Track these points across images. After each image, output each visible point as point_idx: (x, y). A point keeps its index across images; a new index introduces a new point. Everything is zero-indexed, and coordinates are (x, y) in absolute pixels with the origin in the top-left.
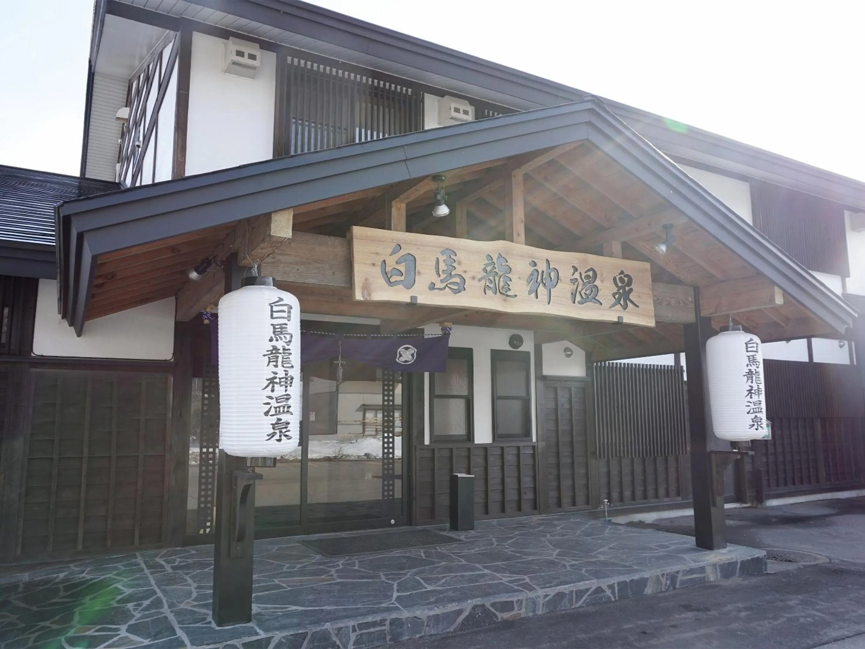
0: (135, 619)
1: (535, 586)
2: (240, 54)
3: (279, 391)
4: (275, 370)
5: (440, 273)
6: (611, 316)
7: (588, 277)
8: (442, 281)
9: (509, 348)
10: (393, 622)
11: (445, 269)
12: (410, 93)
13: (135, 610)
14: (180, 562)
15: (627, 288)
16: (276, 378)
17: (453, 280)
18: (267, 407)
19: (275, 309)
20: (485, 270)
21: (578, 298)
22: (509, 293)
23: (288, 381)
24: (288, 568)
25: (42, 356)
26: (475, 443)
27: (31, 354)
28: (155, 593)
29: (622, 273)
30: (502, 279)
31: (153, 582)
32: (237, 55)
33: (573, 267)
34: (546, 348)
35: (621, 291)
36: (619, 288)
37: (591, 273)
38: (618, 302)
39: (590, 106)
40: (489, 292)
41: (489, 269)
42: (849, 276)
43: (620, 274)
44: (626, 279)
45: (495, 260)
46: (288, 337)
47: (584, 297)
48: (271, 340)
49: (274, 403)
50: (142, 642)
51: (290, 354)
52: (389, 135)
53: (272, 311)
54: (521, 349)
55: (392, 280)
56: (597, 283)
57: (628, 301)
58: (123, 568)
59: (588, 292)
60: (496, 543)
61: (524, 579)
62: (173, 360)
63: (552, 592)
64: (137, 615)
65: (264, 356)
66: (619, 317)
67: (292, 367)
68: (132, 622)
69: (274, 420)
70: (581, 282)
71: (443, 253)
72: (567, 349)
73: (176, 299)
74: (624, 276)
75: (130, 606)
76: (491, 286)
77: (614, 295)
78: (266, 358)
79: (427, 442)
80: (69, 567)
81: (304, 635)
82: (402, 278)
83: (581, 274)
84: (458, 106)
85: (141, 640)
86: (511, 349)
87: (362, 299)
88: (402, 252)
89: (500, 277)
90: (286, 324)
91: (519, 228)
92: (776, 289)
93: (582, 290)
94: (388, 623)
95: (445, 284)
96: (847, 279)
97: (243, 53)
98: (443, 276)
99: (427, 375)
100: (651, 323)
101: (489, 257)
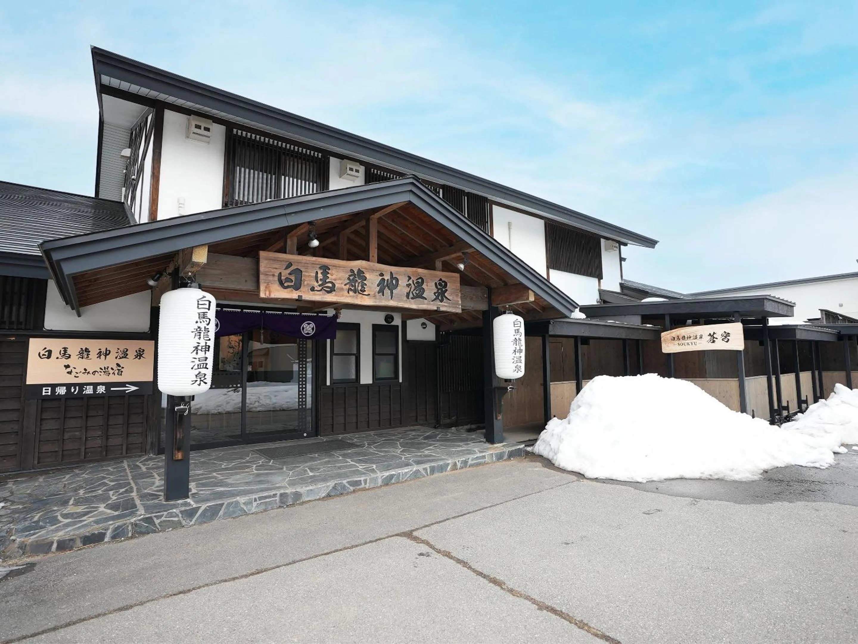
0: (112, 500)
1: (377, 471)
2: (198, 127)
3: (201, 354)
4: (199, 341)
5: (319, 281)
6: (433, 307)
7: (417, 283)
8: (319, 286)
9: (385, 323)
10: (281, 495)
11: (322, 278)
12: (320, 157)
13: (113, 495)
14: (153, 465)
15: (444, 289)
16: (198, 346)
17: (327, 285)
18: (193, 364)
19: (200, 303)
20: (349, 279)
21: (411, 295)
22: (365, 293)
23: (207, 348)
24: (225, 466)
25: (51, 330)
26: (361, 383)
27: (42, 329)
28: (129, 484)
29: (441, 280)
30: (360, 285)
31: (130, 478)
32: (196, 127)
33: (409, 276)
34: (409, 322)
35: (440, 291)
36: (438, 289)
37: (420, 280)
38: (437, 298)
39: (411, 180)
40: (351, 293)
41: (351, 278)
42: (602, 279)
43: (439, 281)
44: (443, 284)
45: (356, 272)
46: (208, 320)
47: (415, 295)
48: (197, 322)
49: (197, 362)
50: (113, 514)
51: (208, 331)
52: (274, 199)
53: (198, 304)
54: (393, 324)
55: (286, 285)
56: (424, 286)
57: (444, 298)
58: (112, 470)
59: (417, 292)
60: (367, 446)
61: (373, 467)
62: (149, 332)
63: (386, 474)
64: (114, 498)
65: (192, 332)
66: (437, 307)
67: (210, 340)
68: (110, 502)
69: (197, 372)
70: (413, 286)
71: (320, 268)
72: (423, 324)
73: (152, 291)
74: (442, 282)
75: (111, 493)
76: (353, 288)
77: (435, 293)
78: (194, 334)
79: (328, 383)
80: (73, 471)
81: (222, 505)
82: (292, 284)
83: (413, 281)
84: (352, 167)
85: (113, 512)
86: (387, 324)
87: (264, 296)
88: (292, 268)
89: (359, 283)
90: (207, 313)
91: (374, 252)
92: (530, 292)
93: (414, 290)
94: (278, 495)
95: (321, 288)
96: (601, 280)
97: (201, 126)
98: (320, 283)
99: (328, 341)
100: (459, 311)
101: (352, 271)
